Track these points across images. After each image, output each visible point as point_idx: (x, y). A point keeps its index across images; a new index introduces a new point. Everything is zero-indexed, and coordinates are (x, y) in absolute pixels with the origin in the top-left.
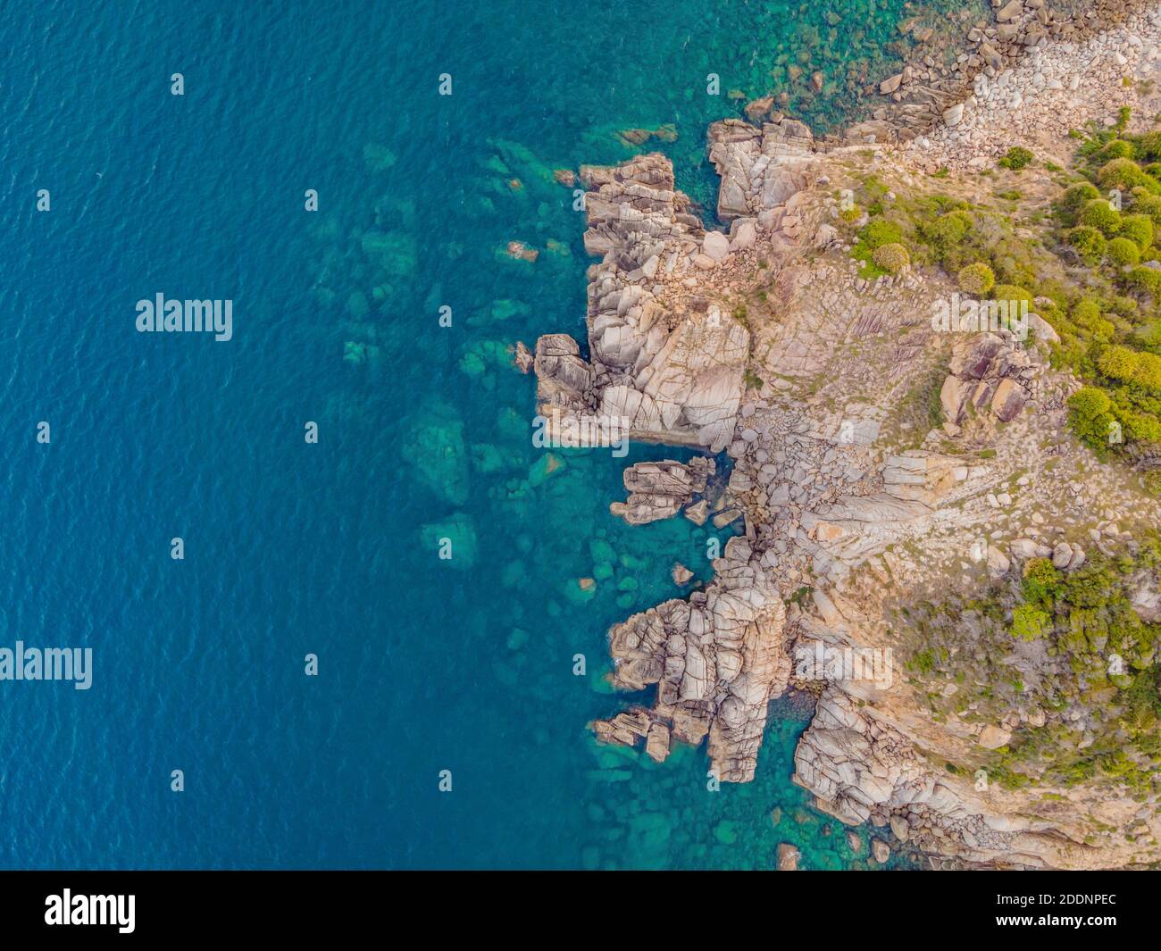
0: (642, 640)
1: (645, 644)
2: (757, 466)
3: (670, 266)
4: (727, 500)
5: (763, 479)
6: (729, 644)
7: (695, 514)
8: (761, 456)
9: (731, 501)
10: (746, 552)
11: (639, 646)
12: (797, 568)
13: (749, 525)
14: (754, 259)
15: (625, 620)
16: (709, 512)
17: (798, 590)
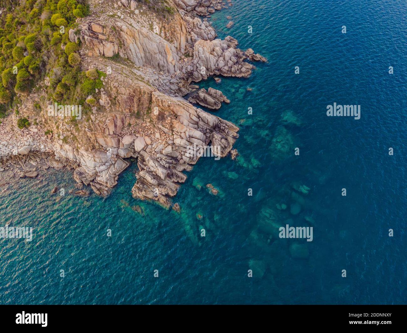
0: (240, 68)
3: (161, 147)
6: (216, 54)
10: (195, 74)
13: (189, 82)
14: (131, 129)
15: (243, 77)
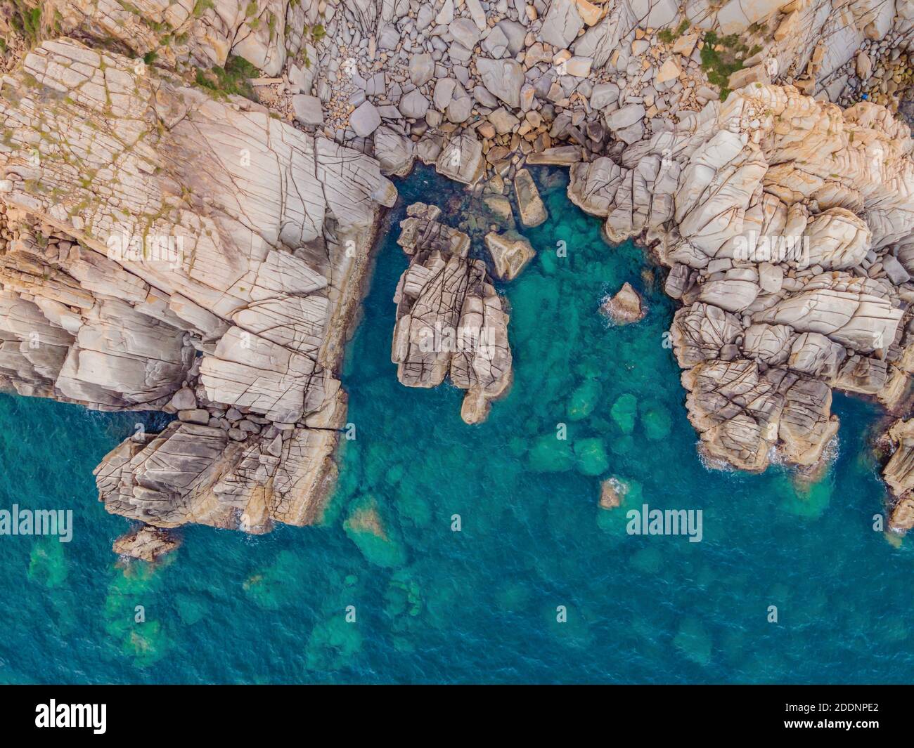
0: (744, 410)
1: (755, 406)
2: (434, 119)
4: (493, 194)
5: (461, 110)
6: (793, 236)
7: (510, 260)
8: (415, 105)
9: (497, 185)
10: (603, 170)
11: (756, 418)
12: (657, 63)
13: (552, 156)
16: (513, 233)
17: (704, 67)
